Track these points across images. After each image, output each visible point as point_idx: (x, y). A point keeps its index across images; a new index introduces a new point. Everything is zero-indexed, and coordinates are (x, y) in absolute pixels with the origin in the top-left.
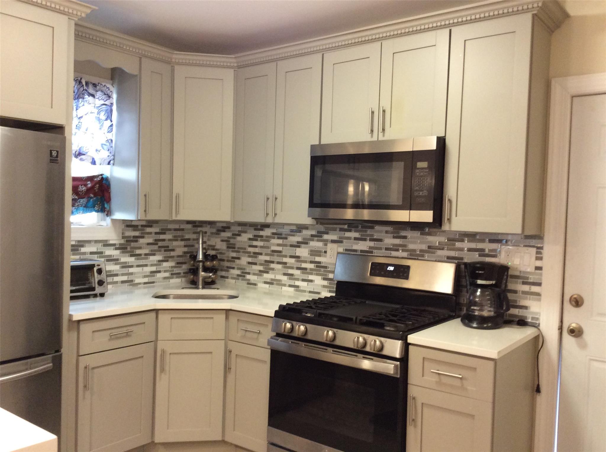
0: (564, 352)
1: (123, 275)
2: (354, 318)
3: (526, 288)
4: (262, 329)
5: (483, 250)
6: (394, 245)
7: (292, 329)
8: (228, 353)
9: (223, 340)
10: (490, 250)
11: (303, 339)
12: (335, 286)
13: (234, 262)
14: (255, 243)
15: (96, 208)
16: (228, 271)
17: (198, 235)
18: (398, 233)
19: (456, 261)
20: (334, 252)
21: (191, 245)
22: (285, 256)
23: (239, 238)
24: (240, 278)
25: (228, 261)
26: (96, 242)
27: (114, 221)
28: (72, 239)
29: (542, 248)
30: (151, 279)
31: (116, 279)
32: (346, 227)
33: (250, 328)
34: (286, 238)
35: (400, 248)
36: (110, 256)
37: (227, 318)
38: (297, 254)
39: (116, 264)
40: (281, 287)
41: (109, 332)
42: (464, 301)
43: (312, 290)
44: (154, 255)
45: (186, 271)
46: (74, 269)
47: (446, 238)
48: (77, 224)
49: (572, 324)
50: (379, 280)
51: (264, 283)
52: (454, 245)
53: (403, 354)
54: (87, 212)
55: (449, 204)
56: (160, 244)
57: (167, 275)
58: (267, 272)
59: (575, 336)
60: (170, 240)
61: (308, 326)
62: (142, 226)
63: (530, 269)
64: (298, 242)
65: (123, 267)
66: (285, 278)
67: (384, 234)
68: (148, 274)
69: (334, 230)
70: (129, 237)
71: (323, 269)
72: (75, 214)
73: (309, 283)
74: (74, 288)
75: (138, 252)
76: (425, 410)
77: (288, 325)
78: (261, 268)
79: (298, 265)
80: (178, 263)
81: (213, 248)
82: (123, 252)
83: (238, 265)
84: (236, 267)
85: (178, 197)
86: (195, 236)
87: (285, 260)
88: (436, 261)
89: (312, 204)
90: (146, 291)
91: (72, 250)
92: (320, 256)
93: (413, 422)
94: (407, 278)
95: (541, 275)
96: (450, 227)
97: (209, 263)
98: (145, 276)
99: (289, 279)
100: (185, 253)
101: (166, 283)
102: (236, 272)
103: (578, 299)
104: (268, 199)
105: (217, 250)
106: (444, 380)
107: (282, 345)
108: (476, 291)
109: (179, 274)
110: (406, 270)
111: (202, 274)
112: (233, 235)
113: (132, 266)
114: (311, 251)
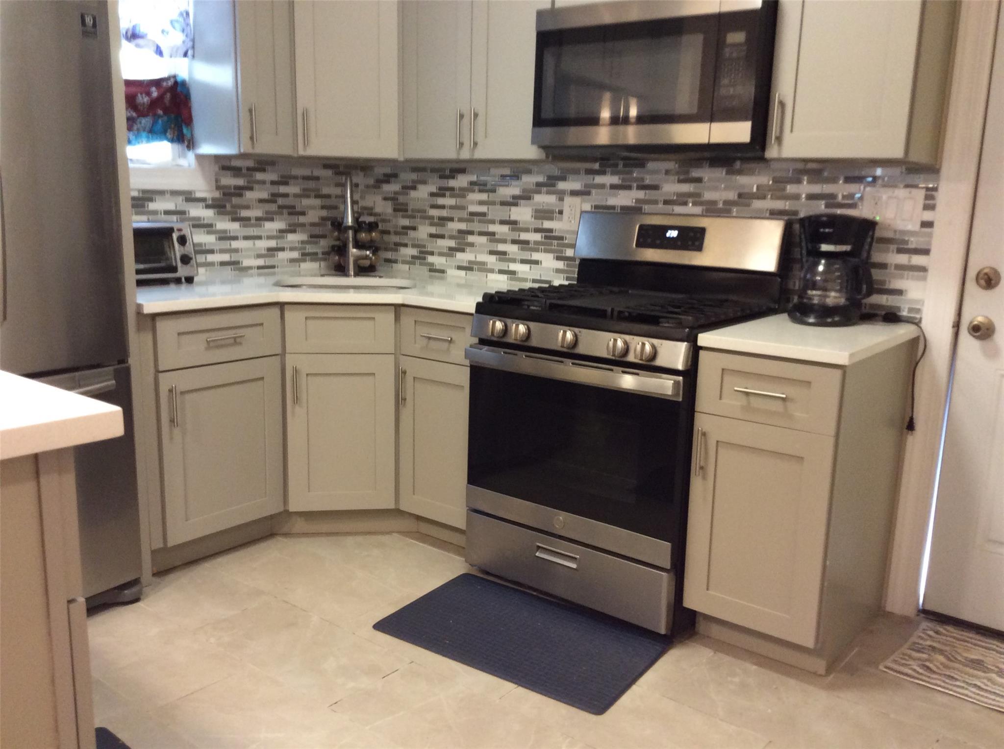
0: (960, 365)
1: (222, 251)
2: (609, 310)
3: (903, 259)
4: (455, 336)
5: (832, 196)
6: (680, 195)
7: (506, 330)
8: (401, 375)
9: (393, 354)
10: (844, 197)
11: (524, 346)
12: (577, 270)
13: (407, 234)
14: (441, 201)
15: (169, 135)
16: (396, 250)
17: (343, 188)
18: (687, 172)
19: (786, 218)
20: (575, 210)
21: (332, 205)
22: (493, 222)
23: (413, 194)
24: (418, 262)
25: (396, 233)
26: (175, 193)
27: (200, 158)
28: (132, 186)
29: (935, 189)
30: (269, 262)
31: (210, 258)
32: (596, 166)
33: (434, 333)
34: (494, 191)
35: (690, 200)
36: (199, 219)
37: (397, 318)
38: (513, 218)
39: (209, 233)
40: (485, 273)
41: (204, 336)
42: (794, 285)
43: (539, 278)
44: (272, 220)
45: (327, 250)
46: (139, 234)
47: (771, 179)
48: (138, 161)
49: (977, 317)
50: (652, 255)
51: (458, 269)
52: (784, 189)
53: (689, 363)
54: (153, 140)
55: (780, 111)
56: (281, 201)
57: (295, 255)
58: (463, 250)
59: (978, 338)
60: (296, 196)
61: (532, 325)
62: (248, 169)
63: (913, 226)
64: (514, 197)
65: (221, 239)
66: (492, 259)
67: (662, 176)
68: (264, 252)
69: (576, 172)
70: (229, 187)
71: (556, 241)
72: (135, 145)
73: (532, 266)
74: (141, 266)
75: (244, 213)
76: (721, 451)
77: (499, 325)
78: (452, 243)
79: (515, 236)
80: (312, 236)
81: (370, 211)
82: (219, 213)
83: (414, 239)
84: (410, 243)
85: (305, 114)
86: (338, 191)
87: (492, 228)
88: (751, 218)
89: (539, 121)
90: (262, 280)
91: (133, 206)
92: (551, 219)
93: (701, 471)
94: (699, 248)
95: (930, 235)
96: (780, 151)
97: (364, 235)
98: (259, 256)
99: (499, 261)
100: (324, 219)
101: (294, 268)
102: (411, 251)
103: (992, 276)
104: (462, 116)
105: (375, 215)
106: (755, 402)
107: (489, 357)
108: (818, 264)
109: (316, 254)
110: (698, 235)
111: (353, 251)
112: (404, 188)
113: (235, 238)
114: (537, 211)
